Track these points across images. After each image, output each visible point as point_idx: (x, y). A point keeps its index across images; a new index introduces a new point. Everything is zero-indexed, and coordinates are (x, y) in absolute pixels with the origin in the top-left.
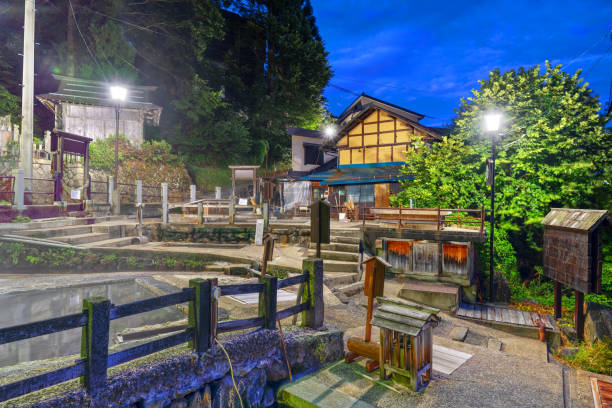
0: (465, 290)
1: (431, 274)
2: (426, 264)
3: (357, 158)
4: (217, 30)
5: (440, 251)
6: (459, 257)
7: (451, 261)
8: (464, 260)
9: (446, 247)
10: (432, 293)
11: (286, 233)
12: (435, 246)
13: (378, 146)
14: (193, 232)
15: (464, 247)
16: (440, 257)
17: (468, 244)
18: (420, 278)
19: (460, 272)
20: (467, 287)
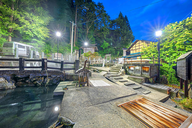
0: (149, 79)
1: (139, 74)
2: (138, 72)
3: (134, 52)
4: (107, 32)
5: (142, 69)
6: (147, 70)
7: (145, 71)
8: (148, 71)
9: (143, 68)
10: (135, 78)
11: (108, 65)
12: (140, 67)
13: (139, 49)
14: (94, 65)
15: (148, 67)
16: (142, 70)
17: (149, 66)
18: (136, 75)
19: (147, 74)
20: (150, 78)
